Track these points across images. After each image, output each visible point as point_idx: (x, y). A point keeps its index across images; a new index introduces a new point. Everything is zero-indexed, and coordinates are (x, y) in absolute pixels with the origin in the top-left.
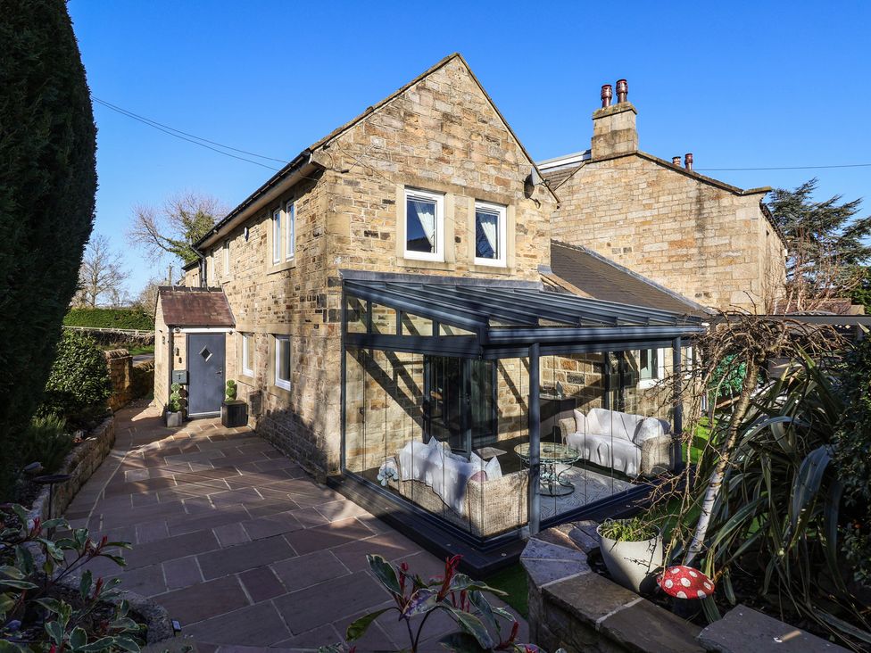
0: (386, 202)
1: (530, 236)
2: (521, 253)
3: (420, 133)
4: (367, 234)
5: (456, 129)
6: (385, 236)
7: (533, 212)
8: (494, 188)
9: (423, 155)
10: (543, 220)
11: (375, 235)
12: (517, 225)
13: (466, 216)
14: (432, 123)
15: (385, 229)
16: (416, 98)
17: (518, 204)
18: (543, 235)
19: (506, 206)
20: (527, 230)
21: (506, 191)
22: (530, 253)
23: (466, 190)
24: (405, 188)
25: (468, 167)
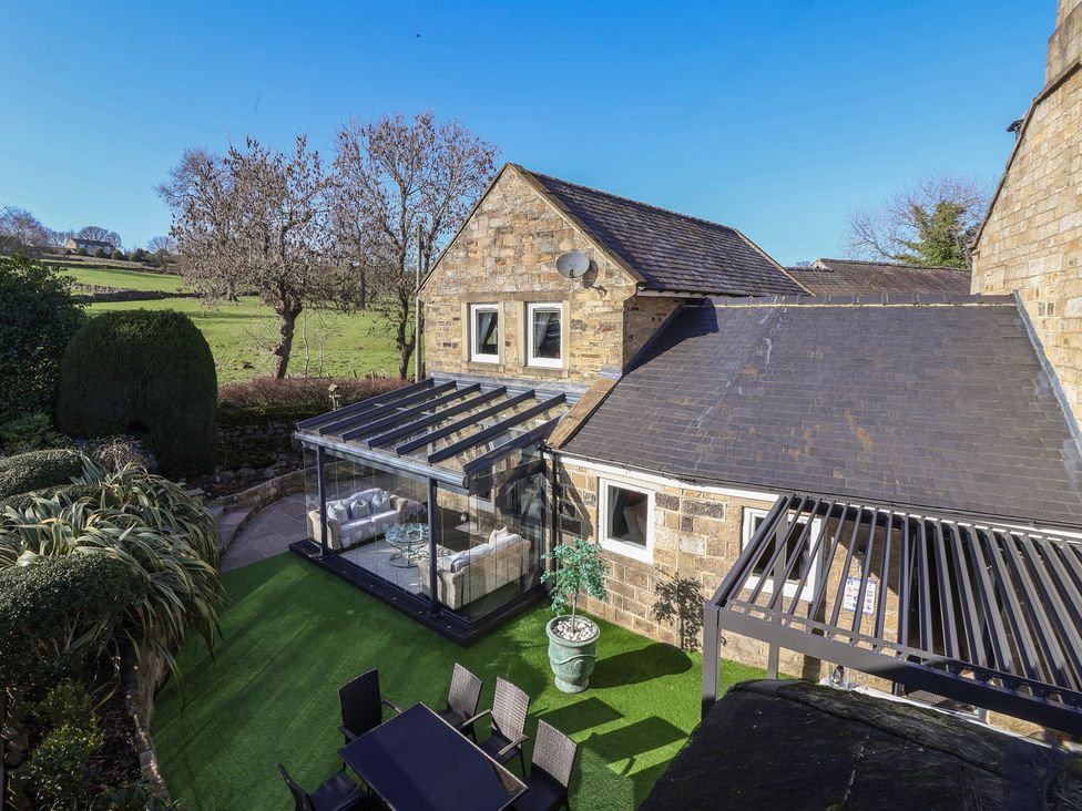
0: (455, 319)
1: (590, 332)
2: (577, 352)
3: (479, 255)
4: (445, 345)
5: (510, 239)
6: (455, 345)
7: (596, 303)
8: (544, 286)
9: (481, 274)
10: (611, 310)
11: (449, 345)
12: (572, 321)
13: (516, 321)
14: (488, 241)
15: (455, 340)
16: (475, 227)
17: (574, 298)
18: (609, 329)
19: (561, 301)
20: (586, 326)
21: (560, 285)
22: (589, 353)
23: (515, 295)
24: (469, 305)
25: (519, 271)
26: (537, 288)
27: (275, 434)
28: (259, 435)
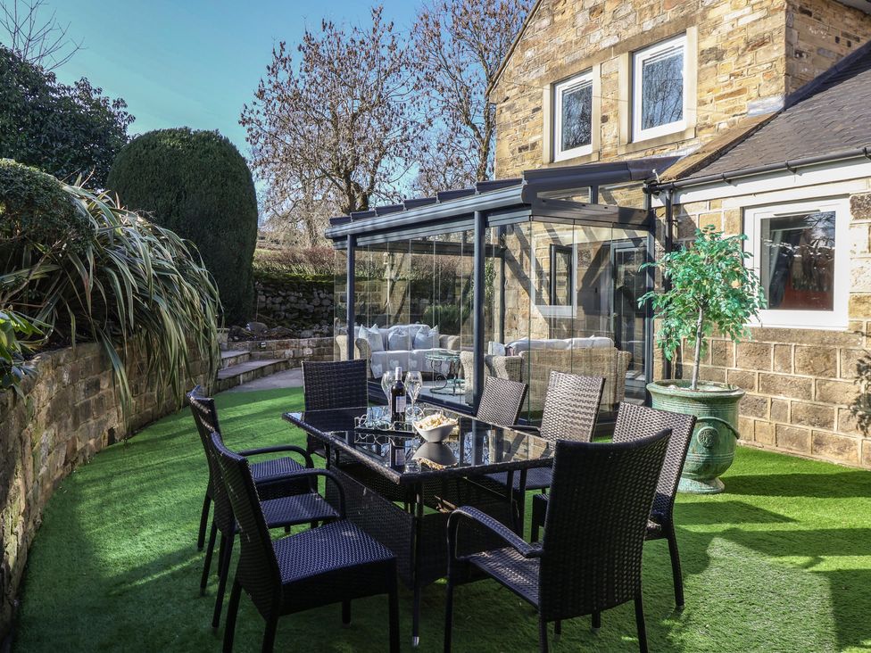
0: (535, 110)
1: (730, 61)
2: (707, 97)
4: (520, 149)
6: (534, 145)
7: (738, 13)
8: (659, 19)
9: (570, 38)
10: (764, 13)
11: (526, 148)
12: (702, 53)
15: (532, 140)
18: (763, 43)
19: (684, 33)
20: (724, 52)
21: (683, 9)
22: (729, 90)
23: (617, 48)
24: (553, 86)
25: (623, 13)
26: (648, 25)
27: (321, 305)
28: (303, 305)
